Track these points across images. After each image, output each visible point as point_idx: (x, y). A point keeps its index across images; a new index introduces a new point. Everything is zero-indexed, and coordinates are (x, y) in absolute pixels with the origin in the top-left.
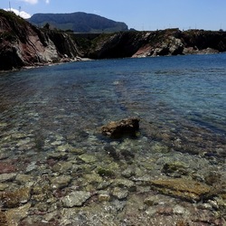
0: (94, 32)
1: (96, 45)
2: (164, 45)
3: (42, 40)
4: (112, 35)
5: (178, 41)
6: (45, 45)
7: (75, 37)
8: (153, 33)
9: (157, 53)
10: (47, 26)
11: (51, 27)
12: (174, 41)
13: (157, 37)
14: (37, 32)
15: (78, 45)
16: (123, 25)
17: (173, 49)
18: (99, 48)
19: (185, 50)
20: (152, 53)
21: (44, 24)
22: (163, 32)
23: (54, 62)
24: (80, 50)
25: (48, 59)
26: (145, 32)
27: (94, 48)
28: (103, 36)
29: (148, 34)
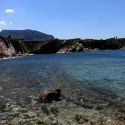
0: (36, 40)
1: (37, 47)
2: (74, 47)
3: (6, 44)
4: (46, 41)
5: (81, 45)
6: (8, 47)
7: (25, 42)
8: (67, 41)
9: (70, 51)
10: (10, 37)
11: (12, 37)
12: (78, 45)
13: (69, 43)
14: (3, 40)
15: (27, 47)
16: (52, 36)
17: (78, 49)
18: (39, 48)
19: (84, 49)
20: (67, 51)
21: (8, 35)
22: (73, 40)
23: (13, 56)
24: (28, 49)
25: (10, 54)
26: (63, 40)
27: (36, 48)
28: (41, 42)
29: (65, 41)
